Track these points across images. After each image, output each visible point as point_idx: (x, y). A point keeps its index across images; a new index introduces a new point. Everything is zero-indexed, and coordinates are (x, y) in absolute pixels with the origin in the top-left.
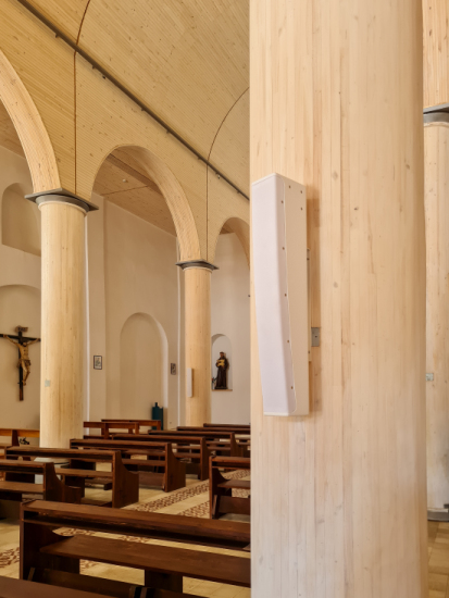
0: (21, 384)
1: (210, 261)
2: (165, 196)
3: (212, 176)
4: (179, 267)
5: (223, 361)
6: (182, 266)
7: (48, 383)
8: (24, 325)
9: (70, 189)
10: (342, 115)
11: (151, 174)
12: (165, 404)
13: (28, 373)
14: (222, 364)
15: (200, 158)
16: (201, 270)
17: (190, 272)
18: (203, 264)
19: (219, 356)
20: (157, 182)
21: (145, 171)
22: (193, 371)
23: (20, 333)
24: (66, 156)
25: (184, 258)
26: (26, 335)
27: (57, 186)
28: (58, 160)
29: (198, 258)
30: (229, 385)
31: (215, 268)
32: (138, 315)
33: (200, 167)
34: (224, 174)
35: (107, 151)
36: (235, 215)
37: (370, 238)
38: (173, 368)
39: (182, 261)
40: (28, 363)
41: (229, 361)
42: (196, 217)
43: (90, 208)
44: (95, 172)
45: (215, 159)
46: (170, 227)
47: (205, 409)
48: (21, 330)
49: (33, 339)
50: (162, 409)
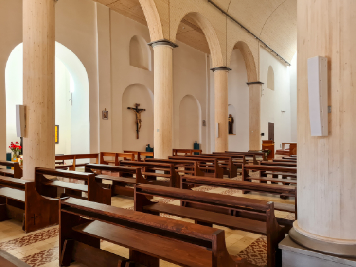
0: (138, 131)
1: (228, 66)
2: (205, 34)
3: (229, 21)
4: (211, 71)
5: (230, 119)
6: (213, 70)
7: (158, 130)
8: (138, 103)
9: (167, 38)
10: (340, 31)
11: (199, 24)
12: (200, 142)
13: (141, 126)
14: (230, 121)
15: (223, 12)
16: (223, 71)
17: (217, 73)
18: (224, 68)
19: (228, 116)
20: (202, 28)
21: (196, 23)
22: (219, 124)
23: (137, 107)
24: (165, 23)
25: (214, 66)
26: (139, 108)
27: (162, 38)
28: (162, 25)
29: (222, 65)
30: (234, 132)
31: (230, 70)
32: (188, 96)
33: (222, 17)
34: (235, 19)
35: (182, 17)
36: (240, 40)
37: (351, 74)
38: (204, 123)
39: (213, 67)
40: (140, 121)
41: (234, 119)
42: (221, 44)
43: (175, 46)
44: (177, 28)
45: (231, 12)
46: (207, 50)
47: (225, 144)
48: (137, 105)
49: (142, 110)
50: (199, 145)
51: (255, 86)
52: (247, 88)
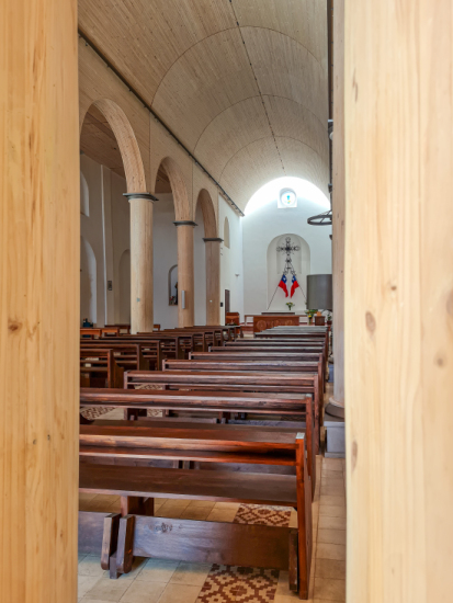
1: (194, 221)
22: (185, 292)
25: (178, 218)
29: (188, 219)
36: (203, 187)
47: (192, 316)
51: (214, 243)
52: (204, 245)
